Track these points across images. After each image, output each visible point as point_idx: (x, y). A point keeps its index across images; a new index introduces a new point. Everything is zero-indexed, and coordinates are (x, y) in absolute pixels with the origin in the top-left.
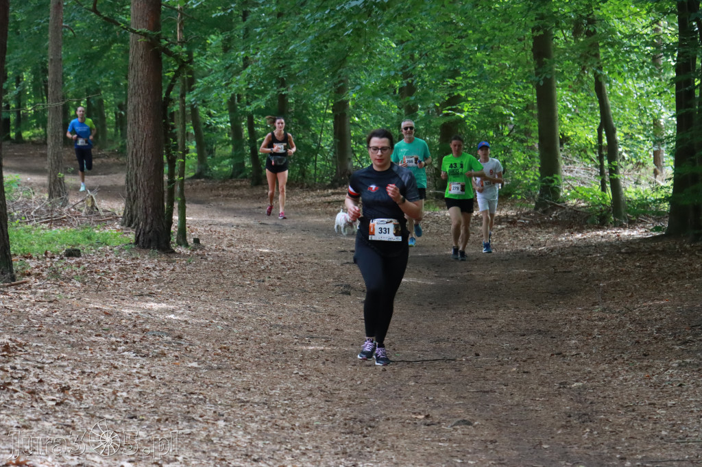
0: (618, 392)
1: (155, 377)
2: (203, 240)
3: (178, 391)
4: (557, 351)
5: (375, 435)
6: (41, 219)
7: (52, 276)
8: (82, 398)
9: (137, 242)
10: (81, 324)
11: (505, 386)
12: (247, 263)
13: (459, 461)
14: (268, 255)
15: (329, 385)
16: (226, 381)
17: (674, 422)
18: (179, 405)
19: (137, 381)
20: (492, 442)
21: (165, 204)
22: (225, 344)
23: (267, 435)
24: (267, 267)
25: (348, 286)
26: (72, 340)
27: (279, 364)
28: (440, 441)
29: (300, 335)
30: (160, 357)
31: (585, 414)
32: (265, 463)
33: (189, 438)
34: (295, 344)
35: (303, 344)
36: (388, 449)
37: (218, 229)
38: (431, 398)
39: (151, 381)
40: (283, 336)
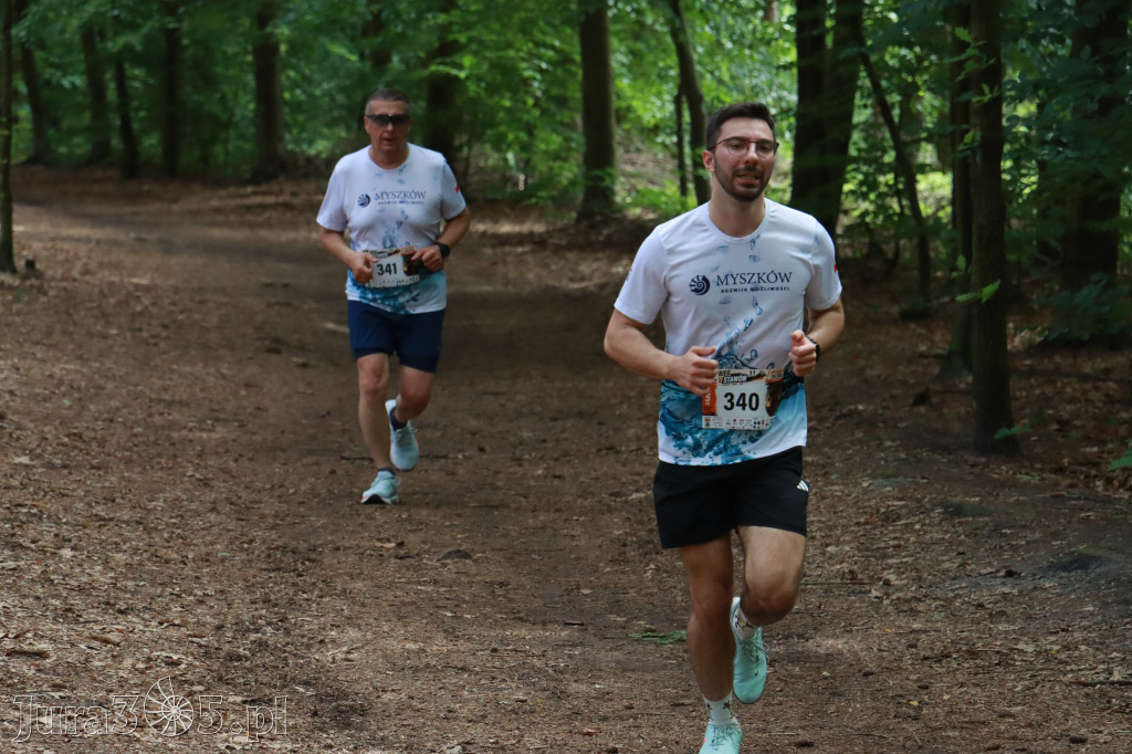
2: (41, 263)
4: (607, 445)
5: (317, 574)
11: (525, 497)
12: (112, 301)
13: (449, 614)
14: (147, 289)
15: (243, 494)
16: (75, 486)
22: (76, 428)
23: (141, 571)
24: (146, 307)
25: (277, 340)
27: (163, 461)
28: (419, 583)
29: (198, 415)
31: (648, 542)
32: (138, 616)
33: (13, 575)
34: (191, 430)
35: (203, 430)
36: (337, 595)
38: (406, 517)
40: (170, 418)
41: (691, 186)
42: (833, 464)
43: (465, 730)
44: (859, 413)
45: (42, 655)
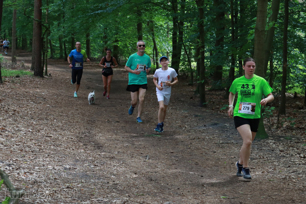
1: (38, 109)
2: (52, 74)
3: (44, 112)
5: (95, 125)
6: (10, 68)
7: (12, 82)
8: (19, 113)
9: (34, 74)
10: (19, 94)
12: (63, 80)
13: (116, 131)
15: (83, 112)
16: (56, 110)
18: (44, 116)
19: (34, 109)
20: (124, 127)
21: (42, 65)
22: (57, 101)
23: (67, 124)
25: (89, 87)
26: (17, 98)
27: (70, 106)
28: (111, 126)
30: (40, 104)
32: (66, 131)
33: (47, 124)
37: (56, 72)
38: (109, 116)
41: (155, 63)
43: (118, 150)
44: (182, 100)
45: (51, 137)
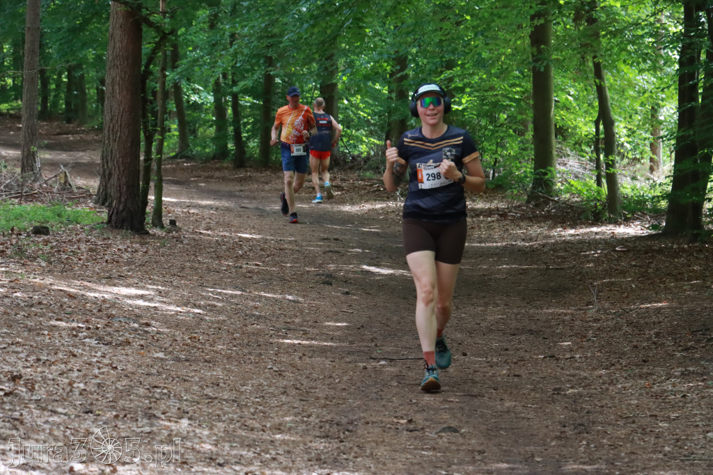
0: (616, 401)
1: (116, 368)
2: (180, 221)
3: (141, 384)
4: (550, 354)
5: (353, 441)
6: (11, 194)
7: (16, 254)
8: (34, 388)
9: (109, 221)
10: (42, 307)
11: (495, 390)
12: (224, 247)
15: (305, 382)
16: (193, 374)
17: (678, 437)
18: (141, 399)
19: (96, 371)
20: (480, 452)
21: (141, 183)
22: (196, 333)
24: (246, 252)
25: (330, 276)
26: (29, 323)
27: (252, 358)
28: (423, 449)
29: (277, 326)
30: (124, 346)
31: (581, 425)
32: (231, 468)
33: (148, 437)
34: (271, 336)
35: (279, 336)
36: (367, 457)
38: (414, 401)
39: (112, 372)
40: (258, 327)
41: (604, 181)
42: (709, 373)
